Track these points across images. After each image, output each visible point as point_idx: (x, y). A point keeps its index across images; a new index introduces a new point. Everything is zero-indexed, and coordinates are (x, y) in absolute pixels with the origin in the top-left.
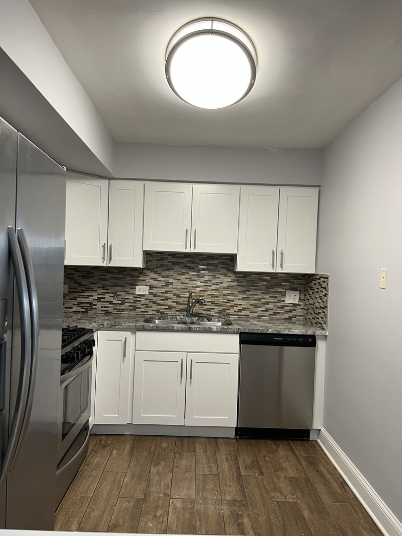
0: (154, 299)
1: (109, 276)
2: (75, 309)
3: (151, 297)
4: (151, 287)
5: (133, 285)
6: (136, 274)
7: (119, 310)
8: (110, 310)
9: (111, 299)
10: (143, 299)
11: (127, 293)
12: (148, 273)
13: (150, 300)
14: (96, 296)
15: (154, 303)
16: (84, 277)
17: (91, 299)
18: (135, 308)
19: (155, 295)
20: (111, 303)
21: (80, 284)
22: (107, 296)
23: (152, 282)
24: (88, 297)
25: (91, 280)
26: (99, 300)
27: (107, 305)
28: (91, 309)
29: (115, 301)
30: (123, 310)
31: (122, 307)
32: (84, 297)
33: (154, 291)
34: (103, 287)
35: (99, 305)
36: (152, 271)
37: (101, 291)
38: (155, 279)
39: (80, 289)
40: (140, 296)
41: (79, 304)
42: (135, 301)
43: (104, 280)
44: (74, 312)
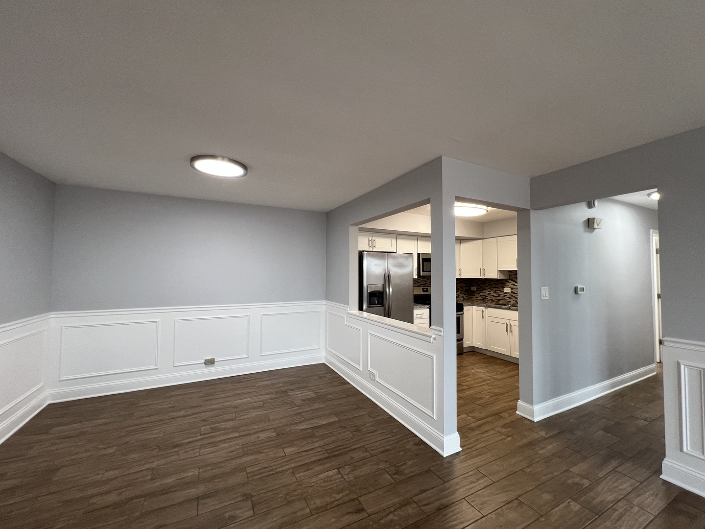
0: (514, 295)
1: (492, 283)
3: (512, 294)
4: (512, 289)
5: (503, 288)
6: (504, 282)
7: (497, 300)
8: (494, 299)
10: (508, 295)
11: (501, 291)
12: (510, 281)
13: (512, 296)
14: (487, 293)
15: (514, 297)
16: (482, 284)
18: (505, 299)
19: (514, 293)
20: (494, 296)
21: (481, 287)
22: (492, 292)
23: (512, 286)
24: (484, 293)
25: (485, 285)
26: (488, 294)
27: (492, 297)
29: (495, 295)
30: (499, 300)
31: (499, 298)
32: (482, 293)
33: (513, 291)
34: (490, 289)
35: (489, 297)
36: (512, 280)
37: (489, 290)
38: (514, 285)
39: (481, 289)
40: (507, 293)
41: (480, 296)
42: (505, 296)
43: (490, 285)
44: (479, 300)
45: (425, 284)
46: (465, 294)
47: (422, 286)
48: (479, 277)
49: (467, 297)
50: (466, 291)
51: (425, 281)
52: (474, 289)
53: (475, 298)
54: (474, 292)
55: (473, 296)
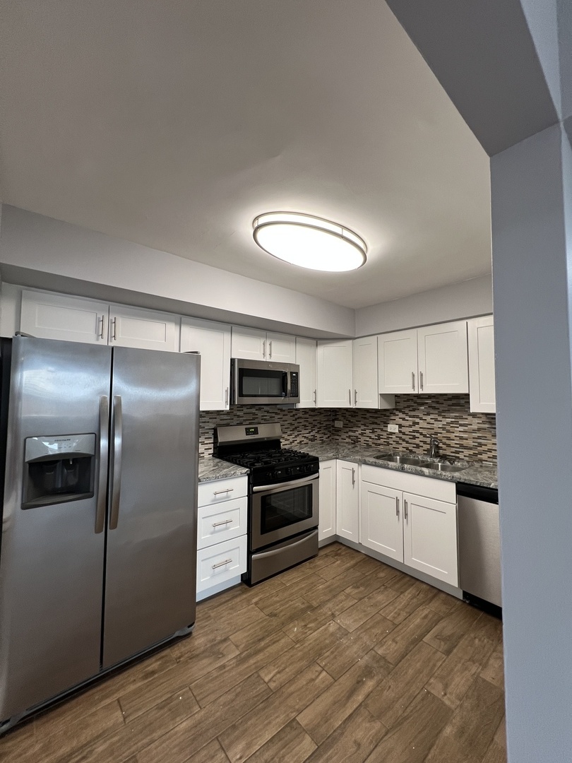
0: (404, 437)
1: (368, 415)
2: (348, 440)
3: (401, 435)
4: (400, 426)
5: (386, 424)
6: (388, 414)
7: (376, 444)
8: (370, 443)
9: (371, 435)
10: (394, 436)
11: (382, 430)
12: (397, 413)
13: (400, 438)
14: (360, 432)
15: (404, 440)
16: (352, 416)
17: (357, 434)
18: (388, 444)
19: (404, 434)
20: (370, 437)
21: (349, 421)
22: (367, 431)
23: (401, 422)
24: (355, 431)
25: (357, 418)
26: (362, 434)
27: (368, 439)
28: (358, 441)
29: (373, 436)
30: (379, 445)
31: (379, 442)
32: (352, 431)
33: (403, 430)
34: (365, 425)
35: (362, 439)
36: (400, 411)
37: (363, 427)
38: (404, 419)
39: (350, 425)
40: (392, 433)
41: (349, 437)
42: (388, 438)
43: (365, 418)
44: (347, 443)
45: (254, 419)
46: (325, 434)
47: (248, 422)
48: (347, 406)
49: (328, 437)
50: (327, 428)
51: (254, 414)
52: (339, 424)
53: (340, 440)
54: (338, 430)
55: (337, 437)
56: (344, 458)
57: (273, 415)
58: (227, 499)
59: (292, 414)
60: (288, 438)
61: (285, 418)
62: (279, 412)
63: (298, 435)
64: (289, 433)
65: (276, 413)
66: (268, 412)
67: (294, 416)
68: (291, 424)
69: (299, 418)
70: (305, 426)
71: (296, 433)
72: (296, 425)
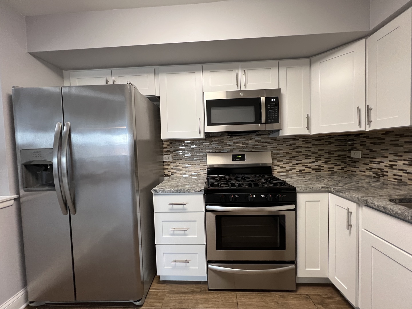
1: (402, 140)
2: (368, 173)
8: (405, 179)
9: (405, 168)
14: (387, 163)
16: (375, 144)
17: (382, 166)
20: (405, 171)
21: (371, 150)
22: (400, 163)
24: (378, 163)
25: (382, 146)
26: (390, 167)
27: (400, 173)
28: (383, 176)
32: (375, 163)
34: (396, 154)
35: (391, 173)
37: (392, 157)
39: (371, 155)
41: (371, 169)
43: (397, 145)
44: (367, 176)
46: (336, 165)
48: (355, 128)
49: (342, 169)
50: (338, 158)
52: (356, 154)
53: (358, 172)
54: (355, 161)
55: (355, 169)
56: (337, 193)
57: (266, 144)
58: (184, 211)
59: (288, 143)
60: (284, 166)
61: (280, 147)
62: (272, 141)
63: (297, 164)
64: (285, 161)
65: (269, 143)
66: (259, 142)
67: (291, 145)
68: (288, 153)
69: (297, 147)
70: (307, 155)
71: (294, 162)
72: (294, 154)
